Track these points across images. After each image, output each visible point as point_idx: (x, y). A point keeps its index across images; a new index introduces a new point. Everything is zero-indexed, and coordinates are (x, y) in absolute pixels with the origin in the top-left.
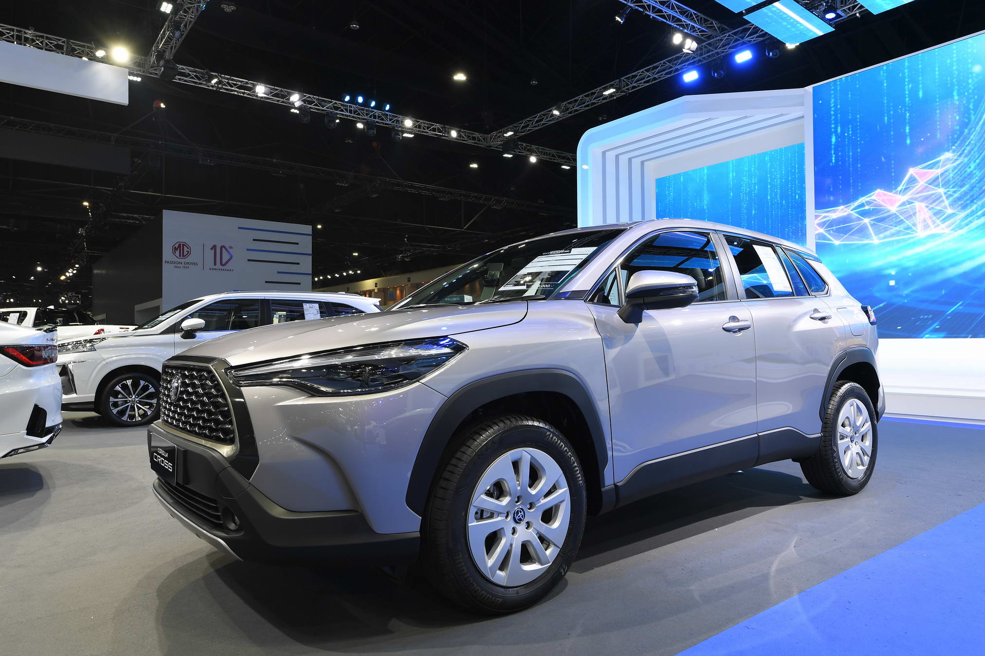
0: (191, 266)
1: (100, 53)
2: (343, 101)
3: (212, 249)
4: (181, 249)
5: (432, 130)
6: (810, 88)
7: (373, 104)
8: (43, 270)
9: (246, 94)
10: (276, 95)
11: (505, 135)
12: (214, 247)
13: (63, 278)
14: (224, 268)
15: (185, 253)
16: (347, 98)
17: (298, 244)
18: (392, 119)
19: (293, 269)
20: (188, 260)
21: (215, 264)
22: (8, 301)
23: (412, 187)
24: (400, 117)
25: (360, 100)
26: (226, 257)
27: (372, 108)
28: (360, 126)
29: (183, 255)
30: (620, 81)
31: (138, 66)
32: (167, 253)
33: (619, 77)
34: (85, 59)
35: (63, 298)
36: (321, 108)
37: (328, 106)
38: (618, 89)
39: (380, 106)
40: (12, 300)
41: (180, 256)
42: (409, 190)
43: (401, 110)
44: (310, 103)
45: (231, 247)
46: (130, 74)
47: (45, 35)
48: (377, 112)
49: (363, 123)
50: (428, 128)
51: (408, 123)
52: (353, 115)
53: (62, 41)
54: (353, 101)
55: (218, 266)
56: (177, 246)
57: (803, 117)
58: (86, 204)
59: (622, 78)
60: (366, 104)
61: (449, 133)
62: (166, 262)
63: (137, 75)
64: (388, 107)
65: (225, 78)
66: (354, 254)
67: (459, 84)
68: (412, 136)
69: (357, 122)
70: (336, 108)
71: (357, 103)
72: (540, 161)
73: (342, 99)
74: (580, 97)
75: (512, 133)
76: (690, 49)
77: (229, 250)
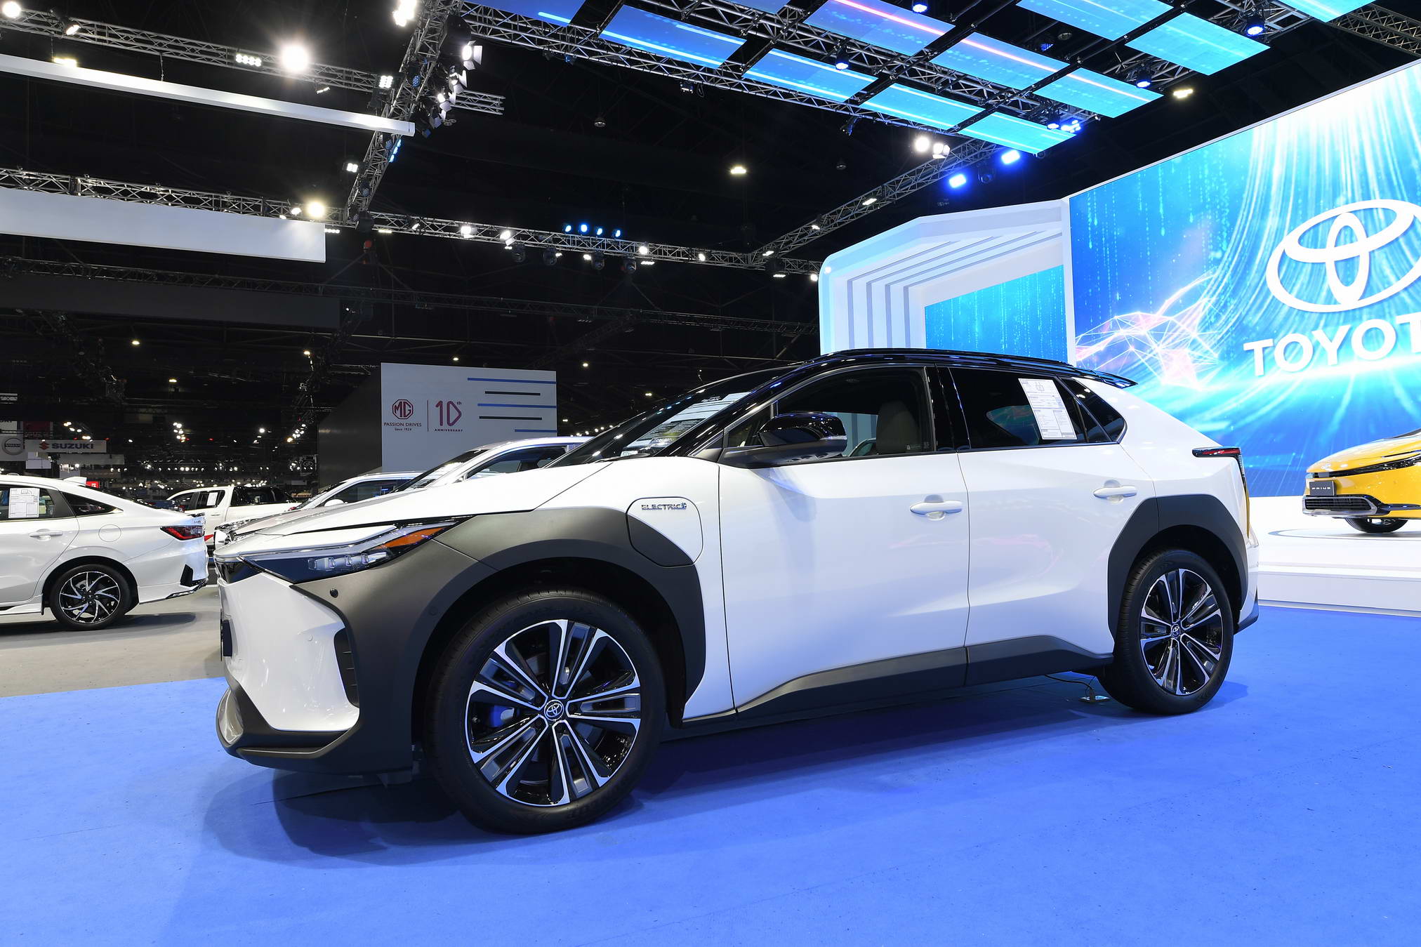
0: (413, 428)
1: (295, 211)
2: (564, 232)
3: (437, 406)
4: (402, 408)
5: (675, 254)
6: (1066, 199)
7: (600, 231)
8: (266, 432)
9: (452, 236)
10: (486, 234)
11: (764, 255)
12: (440, 404)
13: (290, 440)
14: (452, 428)
15: (407, 412)
16: (568, 228)
17: (539, 394)
18: (625, 246)
19: (534, 424)
20: (410, 420)
21: (441, 424)
22: (231, 470)
23: (673, 318)
24: (634, 244)
25: (584, 228)
26: (454, 415)
27: (599, 236)
28: (587, 257)
29: (404, 415)
30: (883, 187)
31: (335, 219)
32: (387, 414)
33: (881, 182)
34: (283, 217)
35: (293, 464)
36: (538, 243)
37: (547, 237)
38: (880, 198)
39: (608, 233)
40: (236, 469)
41: (401, 416)
42: (670, 322)
43: (635, 234)
44: (526, 237)
45: (459, 403)
46: (327, 227)
47: (242, 198)
48: (606, 240)
49: (589, 254)
50: (670, 252)
51: (643, 250)
52: (576, 247)
53: (258, 201)
54: (575, 230)
55: (445, 425)
56: (397, 404)
57: (1061, 234)
58: (307, 353)
59: (885, 184)
60: (591, 232)
61: (696, 256)
62: (385, 424)
63: (336, 228)
64: (618, 233)
65: (428, 221)
66: (647, 395)
67: (739, 179)
68: (652, 263)
69: (583, 254)
70: (556, 240)
71: (580, 233)
73: (562, 230)
74: (843, 207)
75: (772, 252)
76: (942, 154)
77: (458, 406)
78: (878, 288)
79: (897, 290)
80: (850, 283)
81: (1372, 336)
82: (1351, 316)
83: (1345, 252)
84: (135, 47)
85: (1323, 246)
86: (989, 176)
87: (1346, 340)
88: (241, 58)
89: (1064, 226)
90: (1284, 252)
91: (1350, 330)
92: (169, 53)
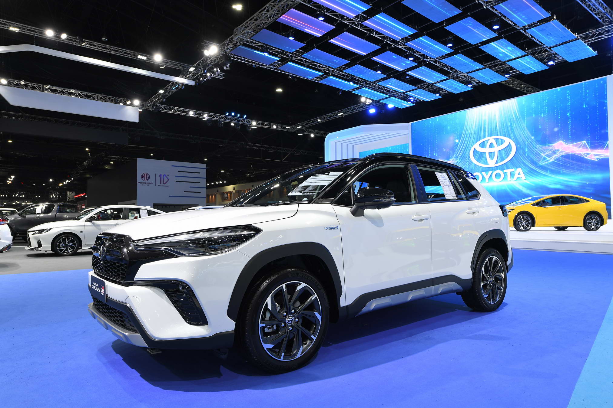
0: (150, 185)
1: (129, 103)
2: (226, 115)
3: (159, 176)
4: (145, 176)
5: (265, 125)
6: (410, 123)
7: (239, 115)
8: (53, 181)
9: (185, 114)
10: (197, 114)
11: (298, 128)
12: (160, 175)
13: (61, 185)
14: (165, 185)
15: (147, 178)
16: (227, 114)
17: (199, 173)
18: (247, 121)
19: (197, 185)
20: (149, 181)
21: (161, 183)
23: (256, 146)
24: (250, 120)
25: (233, 114)
26: (166, 180)
27: (238, 117)
28: (232, 124)
29: (146, 179)
30: (345, 109)
31: (142, 105)
32: (139, 179)
33: (345, 108)
34: (121, 104)
35: (53, 195)
36: (216, 119)
37: (219, 117)
38: (344, 113)
39: (241, 116)
40: (23, 196)
41: (145, 180)
43: (251, 117)
44: (211, 116)
45: (168, 175)
46: (139, 109)
47: (107, 96)
48: (240, 119)
49: (234, 123)
50: (263, 124)
51: (254, 123)
52: (230, 121)
53: (111, 97)
54: (230, 115)
55: (162, 184)
56: (143, 175)
57: (408, 134)
58: (87, 149)
59: (346, 108)
60: (236, 115)
61: (272, 126)
62: (138, 183)
63: (141, 109)
64: (245, 116)
65: (176, 108)
66: (222, 171)
67: (279, 93)
68: (256, 128)
69: (231, 123)
70: (222, 118)
71: (232, 116)
72: (315, 137)
73: (225, 114)
74: (329, 114)
75: (301, 127)
76: (369, 103)
77: (168, 176)
78: (344, 146)
79: (350, 146)
80: (336, 143)
81: (498, 175)
82: (493, 169)
83: (492, 150)
84: (102, 50)
85: (486, 148)
86: (383, 111)
87: (491, 176)
88: (140, 57)
89: (409, 131)
90: (475, 148)
91: (492, 173)
92: (113, 52)
